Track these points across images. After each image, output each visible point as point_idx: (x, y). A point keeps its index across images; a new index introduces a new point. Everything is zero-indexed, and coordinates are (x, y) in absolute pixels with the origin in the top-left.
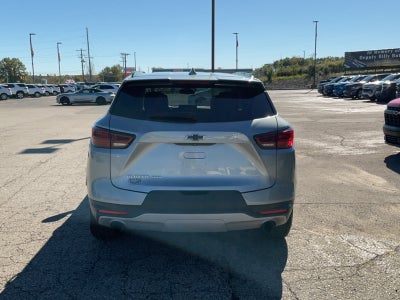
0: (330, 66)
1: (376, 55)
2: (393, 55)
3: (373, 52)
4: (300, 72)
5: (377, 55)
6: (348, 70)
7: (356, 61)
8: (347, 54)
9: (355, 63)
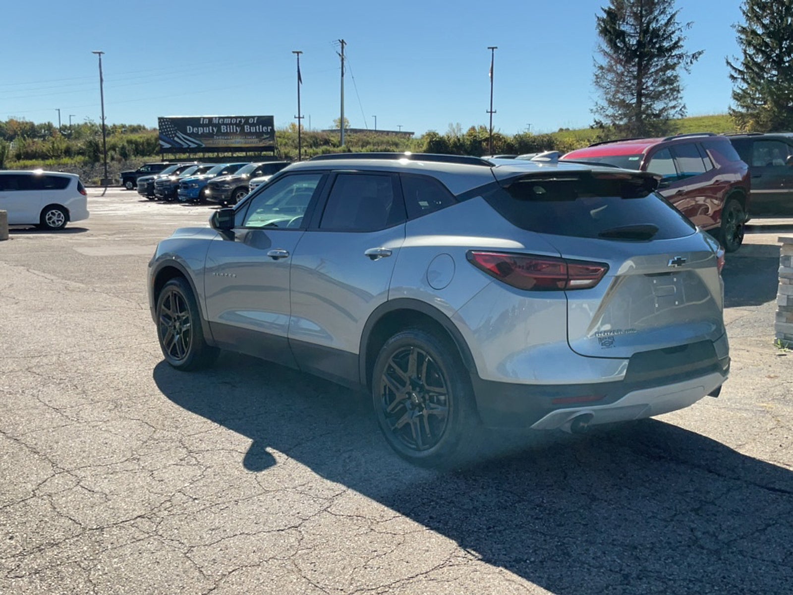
0: (130, 142)
1: (215, 126)
2: (247, 128)
3: (210, 119)
4: (68, 152)
5: (218, 126)
6: (168, 151)
7: (180, 134)
8: (161, 120)
9: (180, 138)
